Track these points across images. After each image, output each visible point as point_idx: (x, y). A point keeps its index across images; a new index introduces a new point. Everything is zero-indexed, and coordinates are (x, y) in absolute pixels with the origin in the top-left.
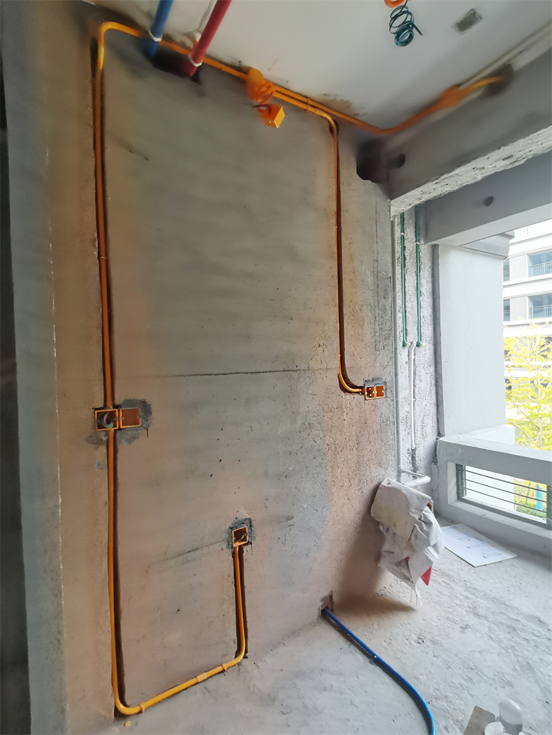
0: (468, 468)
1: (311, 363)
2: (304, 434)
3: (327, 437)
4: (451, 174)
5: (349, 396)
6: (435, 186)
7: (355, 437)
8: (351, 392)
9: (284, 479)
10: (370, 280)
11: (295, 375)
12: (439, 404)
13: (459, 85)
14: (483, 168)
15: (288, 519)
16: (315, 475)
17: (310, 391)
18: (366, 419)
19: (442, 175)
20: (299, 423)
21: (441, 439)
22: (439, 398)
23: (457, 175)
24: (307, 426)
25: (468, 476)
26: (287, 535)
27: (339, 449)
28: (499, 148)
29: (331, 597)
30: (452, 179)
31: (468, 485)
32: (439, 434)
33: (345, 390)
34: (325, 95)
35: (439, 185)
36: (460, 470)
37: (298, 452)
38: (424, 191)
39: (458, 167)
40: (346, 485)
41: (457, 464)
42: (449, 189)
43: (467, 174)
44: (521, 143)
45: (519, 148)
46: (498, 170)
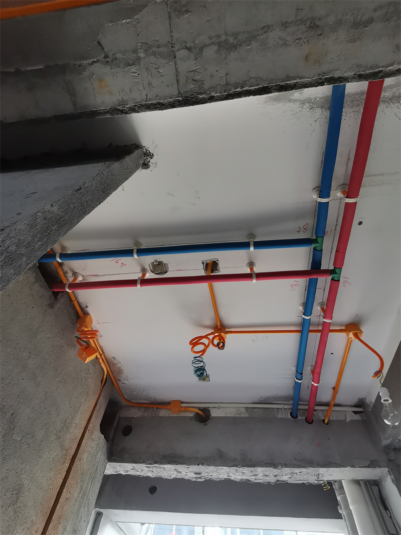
4: (162, 466)
6: (145, 468)
13: (182, 403)
14: (181, 473)
19: (156, 462)
23: (164, 468)
28: (199, 465)
30: (158, 470)
34: (113, 357)
35: (148, 469)
38: (136, 468)
39: (169, 463)
42: (150, 474)
43: (168, 471)
44: (212, 468)
45: (208, 471)
46: (186, 478)
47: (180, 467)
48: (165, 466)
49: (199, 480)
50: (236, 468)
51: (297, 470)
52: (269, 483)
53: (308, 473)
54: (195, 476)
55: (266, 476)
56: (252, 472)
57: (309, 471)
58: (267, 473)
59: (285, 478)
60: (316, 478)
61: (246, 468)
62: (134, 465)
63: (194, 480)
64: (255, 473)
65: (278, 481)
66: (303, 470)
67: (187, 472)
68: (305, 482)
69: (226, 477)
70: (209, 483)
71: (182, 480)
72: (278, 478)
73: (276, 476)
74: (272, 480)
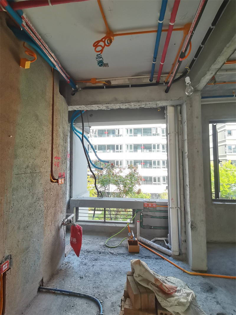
0: (80, 208)
1: (41, 169)
2: (36, 203)
3: (45, 204)
4: (91, 105)
5: (53, 184)
6: (85, 107)
7: (54, 201)
8: (53, 182)
9: (26, 229)
10: (62, 135)
11: (35, 175)
12: (71, 185)
15: (27, 249)
16: (39, 223)
17: (40, 183)
18: (58, 193)
19: (89, 104)
20: (35, 198)
21: (72, 199)
22: (71, 182)
24: (38, 199)
25: (80, 211)
26: (27, 258)
27: (49, 208)
28: (107, 104)
29: (42, 280)
30: (90, 107)
31: (80, 215)
32: (70, 197)
33: (52, 181)
35: (86, 107)
36: (77, 209)
37: (33, 213)
40: (50, 224)
41: (76, 208)
42: (87, 109)
43: (95, 107)
44: (112, 105)
45: (111, 106)
46: (103, 109)
47: (99, 106)
48: (93, 105)
49: (108, 109)
50: (122, 104)
51: (148, 103)
52: (137, 109)
53: (152, 104)
54: (106, 108)
55: (135, 106)
56: (129, 105)
57: (153, 103)
58: (136, 105)
59: (143, 106)
60: (156, 105)
61: (127, 104)
62: (80, 106)
63: (106, 109)
64: (130, 105)
65: (140, 107)
66: (151, 103)
67: (103, 107)
68: (151, 107)
69: (119, 107)
70: (112, 110)
71: (101, 110)
72: (140, 106)
73: (139, 105)
74: (138, 107)
